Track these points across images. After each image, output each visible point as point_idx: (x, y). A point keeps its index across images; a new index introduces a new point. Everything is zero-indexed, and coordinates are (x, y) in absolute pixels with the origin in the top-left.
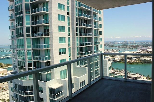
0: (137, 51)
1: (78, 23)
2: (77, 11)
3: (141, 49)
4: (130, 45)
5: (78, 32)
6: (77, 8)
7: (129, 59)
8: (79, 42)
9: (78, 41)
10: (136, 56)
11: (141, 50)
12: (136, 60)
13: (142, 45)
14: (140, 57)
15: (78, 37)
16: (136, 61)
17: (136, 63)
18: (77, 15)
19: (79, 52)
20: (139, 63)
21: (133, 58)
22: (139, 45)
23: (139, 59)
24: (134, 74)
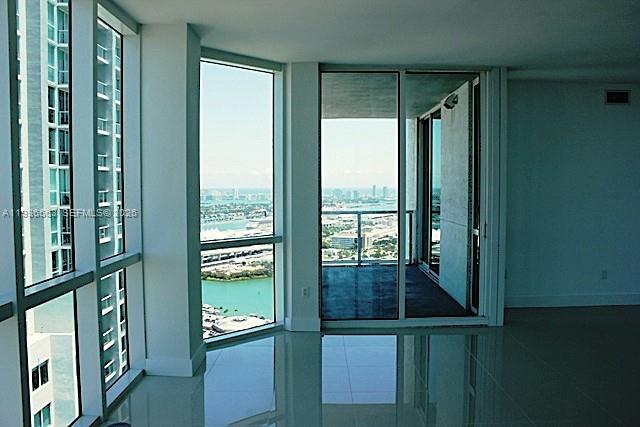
0: (248, 228)
1: (56, 108)
2: (51, 61)
3: (261, 219)
4: (220, 207)
5: (56, 150)
6: (53, 47)
7: (217, 260)
8: (57, 191)
9: (55, 183)
10: (246, 249)
11: (261, 223)
12: (244, 263)
13: (264, 205)
14: (261, 252)
15: (55, 170)
16: (244, 268)
17: (247, 275)
18: (51, 77)
19: (59, 231)
20: (258, 274)
21: (233, 257)
22: (254, 205)
23: (256, 260)
24: (241, 318)
